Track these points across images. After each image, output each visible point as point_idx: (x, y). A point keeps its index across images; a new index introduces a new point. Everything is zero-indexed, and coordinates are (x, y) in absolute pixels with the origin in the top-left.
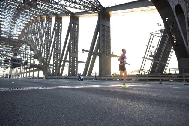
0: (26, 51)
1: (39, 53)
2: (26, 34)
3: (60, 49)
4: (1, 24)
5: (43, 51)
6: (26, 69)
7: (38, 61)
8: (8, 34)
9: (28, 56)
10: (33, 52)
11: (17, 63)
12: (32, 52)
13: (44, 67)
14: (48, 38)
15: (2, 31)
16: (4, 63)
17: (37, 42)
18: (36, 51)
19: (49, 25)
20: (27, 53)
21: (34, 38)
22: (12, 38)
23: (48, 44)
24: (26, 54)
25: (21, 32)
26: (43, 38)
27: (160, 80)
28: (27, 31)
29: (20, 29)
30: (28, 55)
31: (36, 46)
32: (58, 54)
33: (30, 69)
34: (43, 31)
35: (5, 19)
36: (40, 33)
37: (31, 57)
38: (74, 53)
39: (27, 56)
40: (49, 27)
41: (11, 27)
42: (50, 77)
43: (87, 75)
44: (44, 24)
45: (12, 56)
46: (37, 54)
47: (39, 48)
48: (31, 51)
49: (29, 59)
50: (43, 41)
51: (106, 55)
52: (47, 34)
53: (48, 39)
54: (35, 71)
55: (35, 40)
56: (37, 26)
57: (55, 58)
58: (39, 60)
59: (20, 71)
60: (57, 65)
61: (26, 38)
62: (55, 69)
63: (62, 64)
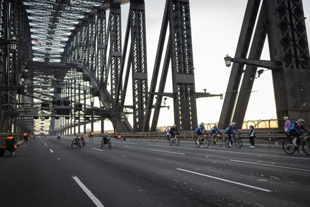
0: (75, 81)
1: (99, 83)
2: (73, 49)
4: (33, 39)
5: (107, 79)
6: (78, 118)
7: (100, 100)
8: (44, 55)
9: (79, 91)
11: (63, 107)
13: (113, 113)
14: (117, 50)
15: (33, 51)
16: (42, 109)
17: (94, 62)
18: (93, 81)
19: (116, 22)
20: (77, 86)
21: (88, 55)
22: (51, 61)
23: (116, 61)
24: (75, 89)
25: (64, 48)
28: (74, 45)
29: (62, 42)
31: (93, 71)
33: (85, 117)
34: (104, 37)
35: (38, 28)
36: (99, 43)
37: (85, 93)
38: (185, 72)
40: (116, 27)
41: (47, 41)
42: (128, 134)
44: (105, 23)
45: (53, 95)
46: (96, 85)
47: (100, 73)
48: (84, 81)
49: (82, 97)
50: (105, 59)
52: (115, 40)
53: (116, 52)
54: (95, 121)
55: (90, 59)
56: (92, 29)
57: (136, 90)
58: (102, 98)
59: (67, 122)
60: (141, 106)
61: (74, 58)
62: (137, 114)
63: (154, 104)
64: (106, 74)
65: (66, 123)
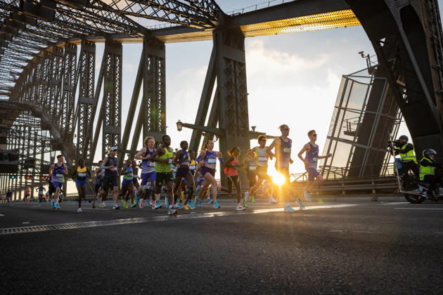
0: (30, 130)
1: (63, 133)
2: (30, 85)
3: (119, 122)
5: (74, 129)
6: (32, 177)
9: (35, 143)
10: (48, 132)
11: (7, 162)
14: (87, 96)
17: (58, 106)
18: (55, 131)
19: (88, 63)
21: (51, 96)
23: (86, 110)
24: (29, 140)
25: (15, 81)
26: (74, 95)
27: (374, 192)
28: (31, 80)
29: (13, 74)
30: (35, 140)
31: (56, 118)
32: (113, 135)
34: (73, 77)
36: (66, 84)
37: (43, 146)
39: (32, 143)
46: (59, 137)
49: (39, 150)
50: (73, 104)
51: (238, 135)
52: (85, 85)
53: (87, 99)
55: (53, 101)
56: (58, 64)
57: (106, 145)
59: (14, 183)
61: (30, 98)
64: (73, 124)
65: (12, 184)
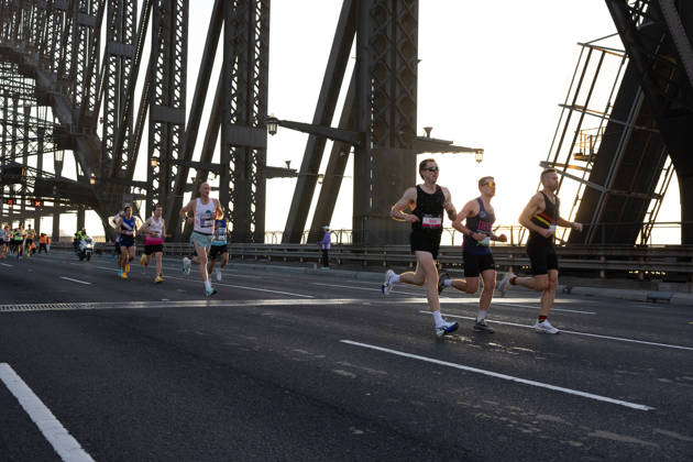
0: (16, 106)
1: (78, 115)
3: (183, 99)
7: (77, 159)
10: (50, 108)
12: (46, 114)
13: (105, 194)
14: (123, 40)
17: (68, 57)
18: (62, 108)
20: (20, 118)
21: (55, 34)
23: (121, 68)
26: (98, 35)
27: (602, 274)
30: (27, 128)
32: (170, 125)
36: (81, 11)
37: (40, 141)
38: (249, 123)
39: (20, 133)
43: (304, 240)
46: (71, 122)
47: (79, 89)
48: (39, 104)
49: (32, 147)
50: (97, 54)
51: (392, 145)
53: (121, 45)
54: (64, 210)
55: (58, 46)
57: (156, 146)
58: (82, 158)
60: (165, 183)
61: (15, 34)
62: (156, 201)
63: (189, 181)
64: (96, 95)
